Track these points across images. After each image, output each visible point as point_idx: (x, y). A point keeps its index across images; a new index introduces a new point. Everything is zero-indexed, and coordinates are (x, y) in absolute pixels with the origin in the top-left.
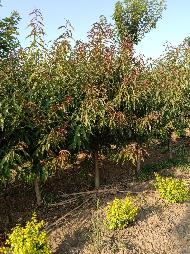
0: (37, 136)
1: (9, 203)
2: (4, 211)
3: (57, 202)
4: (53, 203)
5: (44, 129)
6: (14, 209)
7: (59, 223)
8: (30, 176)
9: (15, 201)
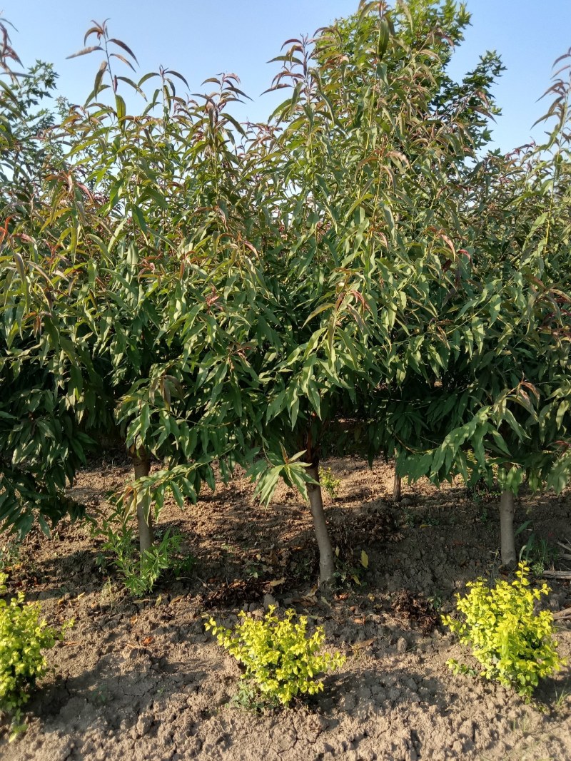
0: (540, 378)
1: (428, 539)
2: (419, 555)
3: (557, 569)
4: (547, 568)
5: (565, 362)
6: (442, 555)
7: (566, 620)
8: (510, 476)
9: (442, 539)
